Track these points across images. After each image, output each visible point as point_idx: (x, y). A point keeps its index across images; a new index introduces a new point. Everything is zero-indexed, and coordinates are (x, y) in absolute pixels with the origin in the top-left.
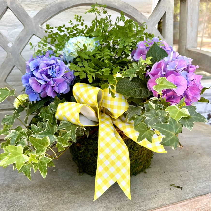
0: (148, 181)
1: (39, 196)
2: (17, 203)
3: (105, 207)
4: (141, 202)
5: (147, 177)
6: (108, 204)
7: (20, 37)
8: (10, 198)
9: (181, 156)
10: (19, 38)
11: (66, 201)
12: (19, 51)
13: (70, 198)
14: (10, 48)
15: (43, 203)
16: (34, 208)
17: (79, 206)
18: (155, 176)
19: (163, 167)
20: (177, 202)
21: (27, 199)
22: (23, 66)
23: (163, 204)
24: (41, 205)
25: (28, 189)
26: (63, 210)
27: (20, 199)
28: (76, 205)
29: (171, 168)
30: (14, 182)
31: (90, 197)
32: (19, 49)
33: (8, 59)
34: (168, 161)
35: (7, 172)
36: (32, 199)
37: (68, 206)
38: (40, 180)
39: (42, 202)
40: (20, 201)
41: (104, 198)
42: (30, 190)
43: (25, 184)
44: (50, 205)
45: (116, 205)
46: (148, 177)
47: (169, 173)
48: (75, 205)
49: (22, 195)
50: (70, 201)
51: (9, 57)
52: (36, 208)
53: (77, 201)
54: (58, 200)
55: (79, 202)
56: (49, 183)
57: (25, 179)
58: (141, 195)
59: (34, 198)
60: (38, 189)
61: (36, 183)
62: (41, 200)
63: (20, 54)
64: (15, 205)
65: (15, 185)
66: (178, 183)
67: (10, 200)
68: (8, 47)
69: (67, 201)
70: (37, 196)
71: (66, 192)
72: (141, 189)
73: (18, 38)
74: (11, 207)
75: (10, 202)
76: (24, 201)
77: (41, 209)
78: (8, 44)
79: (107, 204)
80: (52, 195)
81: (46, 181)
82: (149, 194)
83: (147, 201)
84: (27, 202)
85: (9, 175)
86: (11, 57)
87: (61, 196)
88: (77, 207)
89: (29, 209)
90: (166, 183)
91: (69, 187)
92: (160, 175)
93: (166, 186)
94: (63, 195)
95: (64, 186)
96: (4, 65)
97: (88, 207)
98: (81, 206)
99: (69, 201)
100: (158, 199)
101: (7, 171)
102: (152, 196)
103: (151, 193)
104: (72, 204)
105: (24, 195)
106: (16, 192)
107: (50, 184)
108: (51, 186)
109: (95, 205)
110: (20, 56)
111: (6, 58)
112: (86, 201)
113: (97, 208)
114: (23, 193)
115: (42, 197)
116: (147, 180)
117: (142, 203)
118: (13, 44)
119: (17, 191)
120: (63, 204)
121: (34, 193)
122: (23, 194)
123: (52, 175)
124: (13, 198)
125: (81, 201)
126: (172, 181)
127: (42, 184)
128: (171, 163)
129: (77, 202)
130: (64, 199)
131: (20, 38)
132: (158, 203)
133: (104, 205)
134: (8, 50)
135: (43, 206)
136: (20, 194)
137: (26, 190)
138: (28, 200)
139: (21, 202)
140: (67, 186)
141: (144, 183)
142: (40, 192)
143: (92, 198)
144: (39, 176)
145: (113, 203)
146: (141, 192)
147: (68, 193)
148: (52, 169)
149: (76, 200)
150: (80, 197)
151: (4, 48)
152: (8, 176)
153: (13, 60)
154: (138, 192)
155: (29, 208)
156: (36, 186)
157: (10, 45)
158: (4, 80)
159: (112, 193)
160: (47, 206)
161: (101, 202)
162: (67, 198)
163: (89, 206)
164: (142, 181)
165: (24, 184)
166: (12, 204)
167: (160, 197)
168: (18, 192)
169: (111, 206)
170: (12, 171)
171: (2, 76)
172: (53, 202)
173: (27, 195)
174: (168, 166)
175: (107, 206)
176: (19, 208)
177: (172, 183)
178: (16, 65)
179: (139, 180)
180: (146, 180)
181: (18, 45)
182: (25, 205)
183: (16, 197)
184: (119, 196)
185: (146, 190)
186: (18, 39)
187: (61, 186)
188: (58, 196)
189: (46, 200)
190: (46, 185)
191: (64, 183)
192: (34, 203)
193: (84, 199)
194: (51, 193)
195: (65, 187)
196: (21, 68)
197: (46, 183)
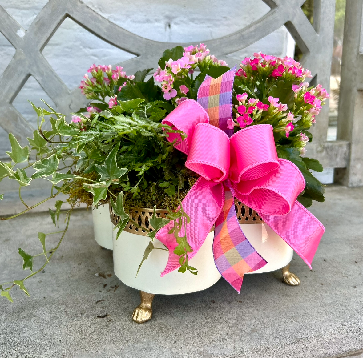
0: (290, 303)
1: (63, 324)
2: (17, 336)
3: (200, 353)
4: (280, 345)
5: (287, 295)
6: (208, 348)
7: (41, 18)
8: (3, 325)
9: (354, 256)
10: (39, 20)
11: (118, 337)
12: (37, 45)
13: (127, 331)
14: (21, 38)
15: (71, 338)
16: (50, 348)
17: (145, 349)
18: (305, 293)
19: (319, 276)
20: (359, 350)
21: (37, 329)
22: (45, 74)
23: (329, 352)
24: (65, 343)
25: (41, 307)
26: (111, 356)
27: (24, 327)
28: (140, 346)
29: (337, 279)
30: (15, 294)
31: (168, 330)
32: (39, 42)
33: (17, 61)
34: (328, 265)
35: (4, 274)
36: (48, 329)
37: (121, 347)
38: (67, 292)
39: (67, 336)
40: (24, 333)
41: (198, 333)
42: (46, 311)
43: (38, 299)
44: (83, 343)
45: (224, 349)
46: (289, 295)
47: (333, 290)
48: (136, 346)
49: (28, 320)
50: (126, 336)
51: (18, 58)
52: (55, 348)
53: (141, 337)
54: (101, 334)
55: (146, 340)
56: (85, 298)
57: (38, 288)
58: (277, 331)
59: (51, 327)
60: (63, 309)
61: (60, 298)
62: (65, 331)
63: (39, 52)
64: (11, 340)
65: (16, 299)
66: (355, 310)
67: (3, 330)
68: (18, 37)
69: (120, 336)
70: (58, 322)
71: (119, 318)
72: (277, 318)
73: (37, 20)
74: (3, 343)
75: (3, 333)
76: (31, 333)
77: (66, 351)
78: (18, 31)
79: (206, 346)
80: (90, 322)
81: (79, 295)
82: (296, 331)
83: (293, 346)
84: (36, 335)
85: (8, 279)
86: (23, 57)
87: (107, 327)
88: (141, 350)
89: (40, 350)
90: (330, 309)
91: (126, 309)
92: (314, 291)
93: (329, 315)
94: (112, 325)
95: (115, 305)
96: (9, 72)
97: (164, 350)
98: (149, 348)
99: (124, 337)
100: (316, 342)
101: (5, 272)
102: (302, 334)
103: (300, 329)
104: (129, 344)
105: (33, 319)
106: (18, 314)
107: (87, 301)
108: (89, 304)
109: (179, 347)
110: (40, 55)
111: (13, 59)
112: (160, 338)
113: (185, 354)
114: (31, 316)
115: (68, 325)
116: (288, 300)
117: (281, 349)
118: (26, 31)
119: (19, 312)
120: (112, 342)
121: (53, 318)
122: (31, 319)
123: (93, 283)
124: (9, 325)
125: (149, 338)
126: (342, 305)
127: (71, 300)
128: (336, 270)
129: (141, 339)
130: (113, 333)
131: (41, 20)
132: (318, 351)
133: (198, 348)
134: (17, 42)
135: (69, 345)
136: (24, 317)
137: (38, 311)
138: (40, 330)
139: (24, 335)
140: (122, 305)
141: (283, 306)
142: (66, 315)
143: (172, 332)
144: (66, 284)
145: (219, 346)
146: (277, 326)
147: (124, 320)
148: (92, 272)
149: (139, 335)
150: (148, 329)
151: (9, 39)
152: (6, 281)
153: (27, 62)
154: (272, 325)
155: (39, 348)
156: (59, 304)
157: (21, 33)
158: (8, 101)
159: (216, 324)
160: (78, 345)
161: (191, 342)
162: (120, 330)
163: (167, 350)
164: (278, 302)
165: (35, 298)
166: (7, 337)
167: (321, 336)
168: (21, 313)
169: (214, 352)
170: (14, 273)
171: (4, 93)
172: (91, 338)
173: (39, 321)
174: (329, 275)
175: (205, 350)
176: (20, 345)
177: (342, 308)
178: (32, 73)
179: (270, 301)
180: (285, 301)
181: (36, 34)
182: (33, 340)
183: (15, 324)
184: (230, 331)
185: (287, 321)
186: (37, 22)
187: (108, 305)
188: (103, 325)
189: (77, 333)
190: (79, 302)
191: (115, 300)
192: (51, 336)
193: (155, 333)
194: (88, 319)
195: (117, 307)
196: (41, 78)
197: (80, 298)
